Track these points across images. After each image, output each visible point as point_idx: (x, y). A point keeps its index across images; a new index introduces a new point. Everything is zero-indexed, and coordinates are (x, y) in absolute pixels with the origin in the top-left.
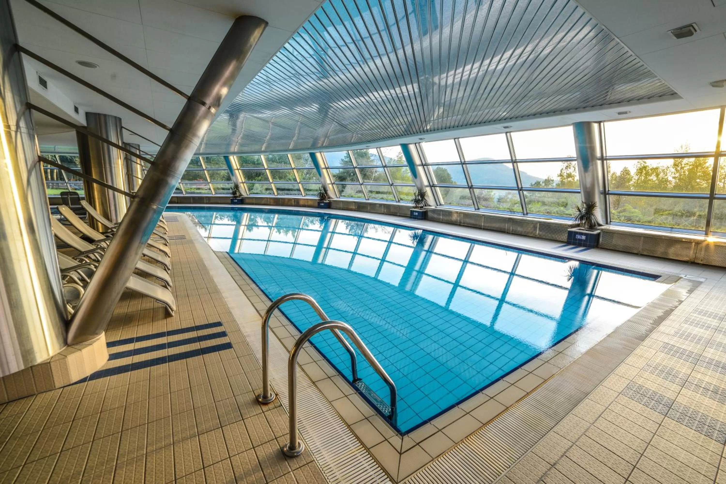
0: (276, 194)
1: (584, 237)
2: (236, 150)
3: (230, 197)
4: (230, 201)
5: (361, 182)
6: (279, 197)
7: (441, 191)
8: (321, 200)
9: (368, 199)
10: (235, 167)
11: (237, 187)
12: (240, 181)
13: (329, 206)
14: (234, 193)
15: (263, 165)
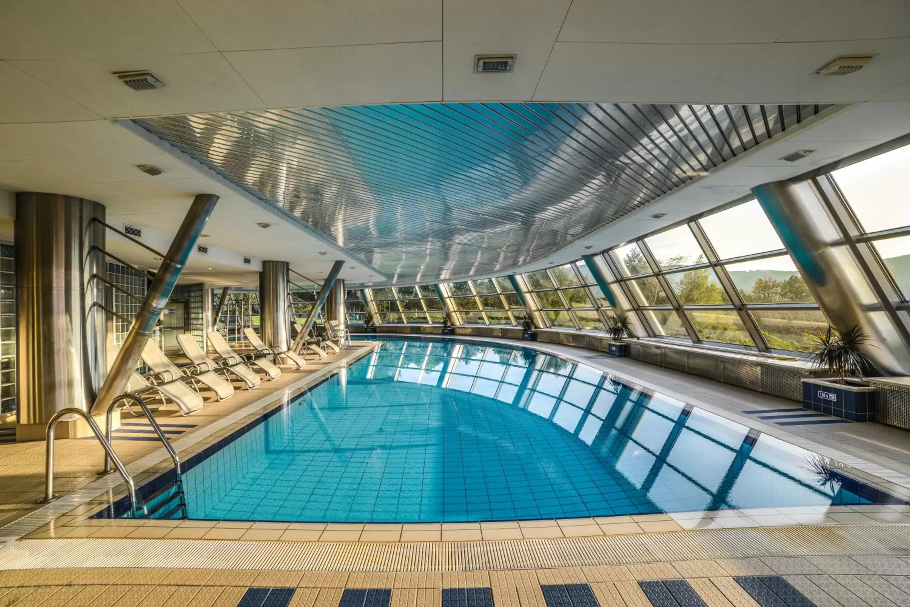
0: (487, 323)
1: (833, 397)
2: (447, 277)
3: (441, 327)
4: (441, 332)
5: (567, 308)
6: (491, 327)
7: (656, 315)
8: (525, 330)
9: (580, 329)
10: (445, 295)
11: (448, 316)
12: (452, 310)
13: (534, 337)
14: (445, 322)
15: (470, 290)
